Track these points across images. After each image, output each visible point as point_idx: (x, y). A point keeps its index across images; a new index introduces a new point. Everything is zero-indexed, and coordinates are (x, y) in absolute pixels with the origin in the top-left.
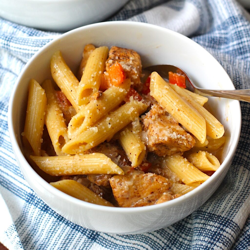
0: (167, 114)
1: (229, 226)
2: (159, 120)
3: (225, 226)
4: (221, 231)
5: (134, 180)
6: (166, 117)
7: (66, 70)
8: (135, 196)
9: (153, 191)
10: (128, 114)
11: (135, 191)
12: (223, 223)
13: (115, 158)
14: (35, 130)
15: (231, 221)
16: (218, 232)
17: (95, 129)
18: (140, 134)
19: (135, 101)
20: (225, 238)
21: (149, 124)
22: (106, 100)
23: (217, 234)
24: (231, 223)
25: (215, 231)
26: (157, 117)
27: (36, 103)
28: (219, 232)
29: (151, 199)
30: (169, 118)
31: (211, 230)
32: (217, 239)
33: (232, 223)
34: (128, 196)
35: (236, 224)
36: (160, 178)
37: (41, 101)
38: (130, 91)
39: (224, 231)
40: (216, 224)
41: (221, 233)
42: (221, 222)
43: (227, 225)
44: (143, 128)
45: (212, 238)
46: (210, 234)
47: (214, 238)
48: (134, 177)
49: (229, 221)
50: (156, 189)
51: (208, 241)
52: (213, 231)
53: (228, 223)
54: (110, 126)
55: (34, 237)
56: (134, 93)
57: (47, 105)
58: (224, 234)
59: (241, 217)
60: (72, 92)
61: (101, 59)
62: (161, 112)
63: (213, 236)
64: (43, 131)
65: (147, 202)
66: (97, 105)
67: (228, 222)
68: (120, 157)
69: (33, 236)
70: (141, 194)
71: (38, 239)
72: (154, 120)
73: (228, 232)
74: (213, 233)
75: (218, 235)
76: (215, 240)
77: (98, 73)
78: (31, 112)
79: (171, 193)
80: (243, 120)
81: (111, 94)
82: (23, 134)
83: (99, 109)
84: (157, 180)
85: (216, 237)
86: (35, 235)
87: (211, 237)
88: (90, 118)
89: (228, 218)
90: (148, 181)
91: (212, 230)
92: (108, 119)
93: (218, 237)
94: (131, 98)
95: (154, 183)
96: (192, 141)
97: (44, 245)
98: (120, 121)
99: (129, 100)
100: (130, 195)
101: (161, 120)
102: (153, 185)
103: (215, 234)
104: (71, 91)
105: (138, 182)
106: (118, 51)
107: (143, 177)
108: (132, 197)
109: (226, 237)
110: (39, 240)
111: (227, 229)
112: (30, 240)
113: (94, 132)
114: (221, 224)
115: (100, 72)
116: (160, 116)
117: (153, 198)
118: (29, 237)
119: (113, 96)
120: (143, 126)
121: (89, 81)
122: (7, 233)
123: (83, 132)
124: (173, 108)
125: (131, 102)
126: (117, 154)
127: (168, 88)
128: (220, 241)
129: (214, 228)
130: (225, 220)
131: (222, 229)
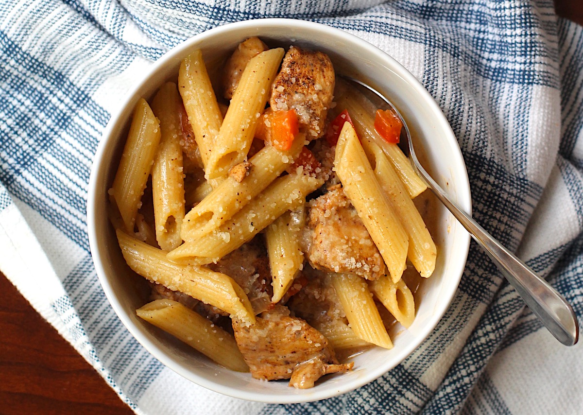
0: (351, 207)
1: (412, 390)
2: (337, 218)
3: (406, 388)
4: (397, 395)
5: (270, 330)
6: (349, 211)
7: (202, 91)
8: (267, 350)
9: (296, 350)
10: (287, 203)
11: (269, 344)
12: (404, 383)
13: (249, 278)
14: (132, 192)
15: (417, 380)
16: (393, 395)
17: (226, 237)
18: (300, 235)
19: (304, 177)
20: (402, 407)
21: (318, 222)
22: (256, 181)
23: (390, 398)
24: (416, 385)
25: (389, 392)
26: (334, 212)
27: (140, 146)
28: (395, 397)
29: (290, 360)
30: (353, 214)
31: (382, 388)
32: (387, 407)
33: (418, 384)
34: (255, 348)
35: (425, 386)
36: (310, 335)
37: (150, 144)
38: (301, 154)
39: (403, 395)
40: (394, 380)
41: (397, 399)
42: (401, 380)
43: (408, 387)
44: (308, 223)
45: (381, 403)
46: (380, 394)
47: (384, 404)
48: (271, 325)
49: (414, 381)
50: (302, 348)
51: (375, 406)
52: (386, 392)
53: (411, 384)
54: (252, 229)
55: (93, 313)
56: (306, 159)
57: (160, 143)
58: (402, 400)
59: (433, 374)
60: (204, 138)
61: (266, 79)
62: (344, 204)
63: (383, 401)
64: (145, 191)
65: (282, 363)
66: (238, 194)
67: (412, 382)
68: (257, 276)
69: (93, 311)
70: (276, 350)
71: (101, 318)
72: (329, 218)
73: (408, 399)
74: (385, 395)
75: (391, 401)
76: (384, 407)
77: (254, 117)
78: (131, 159)
79: (324, 356)
80: (467, 267)
81: (266, 169)
82: (110, 192)
83: (239, 200)
84: (305, 338)
85: (388, 404)
86: (96, 310)
87: (380, 400)
88: (222, 218)
89: (413, 374)
90: (292, 335)
91: (385, 389)
92: (251, 215)
93: (391, 404)
94: (300, 170)
95: (300, 340)
96: (378, 272)
97: (110, 330)
98: (271, 216)
99: (296, 172)
100: (260, 347)
101: (340, 219)
102: (297, 343)
103: (387, 398)
104: (204, 136)
105: (275, 333)
106: (299, 62)
107: (285, 327)
108: (261, 350)
109: (403, 405)
110: (102, 320)
111: (409, 395)
112: (88, 318)
113: (223, 241)
114: (401, 383)
115: (258, 115)
116: (339, 210)
117: (293, 359)
118: (86, 312)
119: (268, 171)
120: (308, 219)
121: (234, 139)
122: (55, 308)
123: (205, 236)
124: (362, 209)
125: (297, 177)
126: (254, 270)
127: (363, 171)
128: (392, 410)
129: (388, 385)
130: (407, 377)
131: (400, 393)
